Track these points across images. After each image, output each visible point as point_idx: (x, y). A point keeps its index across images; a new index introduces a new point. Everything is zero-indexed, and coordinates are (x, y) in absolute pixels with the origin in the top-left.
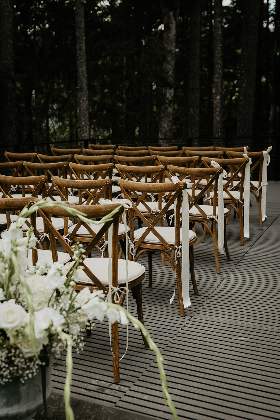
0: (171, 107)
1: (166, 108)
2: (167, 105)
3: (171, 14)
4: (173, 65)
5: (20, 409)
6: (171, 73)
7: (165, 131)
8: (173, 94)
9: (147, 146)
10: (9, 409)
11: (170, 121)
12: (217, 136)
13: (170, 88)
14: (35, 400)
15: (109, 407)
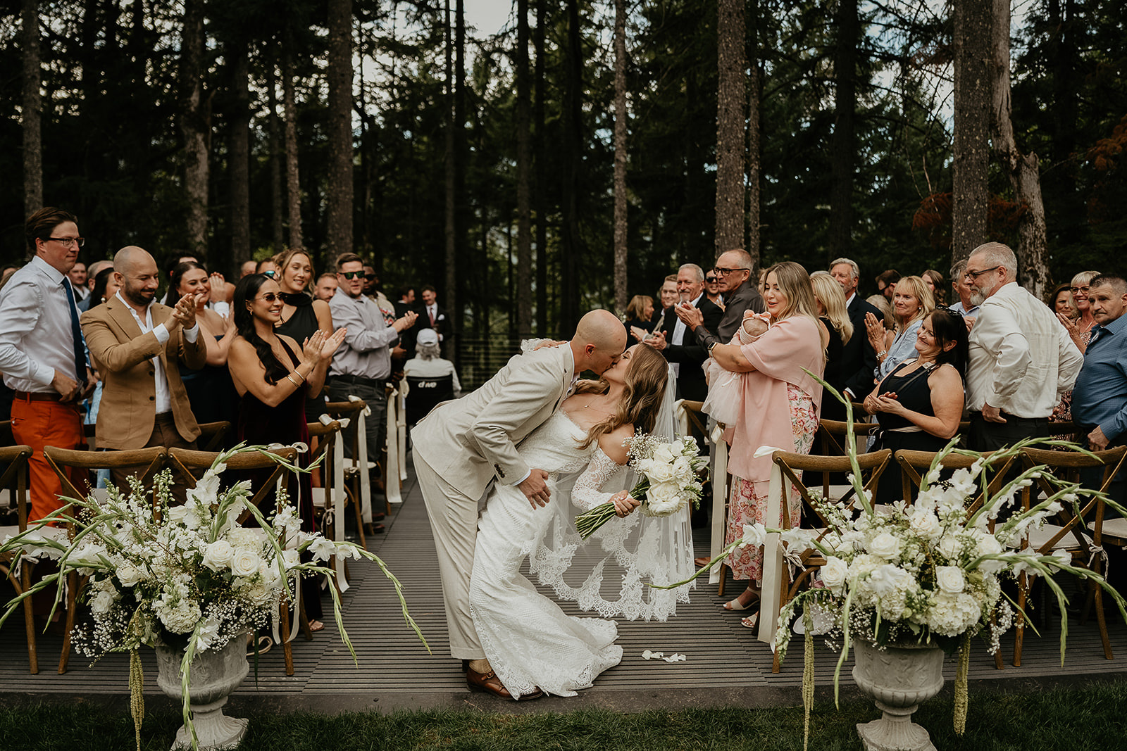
3: (199, 137)
4: (205, 223)
5: (224, 683)
10: (211, 685)
14: (237, 673)
15: (296, 695)
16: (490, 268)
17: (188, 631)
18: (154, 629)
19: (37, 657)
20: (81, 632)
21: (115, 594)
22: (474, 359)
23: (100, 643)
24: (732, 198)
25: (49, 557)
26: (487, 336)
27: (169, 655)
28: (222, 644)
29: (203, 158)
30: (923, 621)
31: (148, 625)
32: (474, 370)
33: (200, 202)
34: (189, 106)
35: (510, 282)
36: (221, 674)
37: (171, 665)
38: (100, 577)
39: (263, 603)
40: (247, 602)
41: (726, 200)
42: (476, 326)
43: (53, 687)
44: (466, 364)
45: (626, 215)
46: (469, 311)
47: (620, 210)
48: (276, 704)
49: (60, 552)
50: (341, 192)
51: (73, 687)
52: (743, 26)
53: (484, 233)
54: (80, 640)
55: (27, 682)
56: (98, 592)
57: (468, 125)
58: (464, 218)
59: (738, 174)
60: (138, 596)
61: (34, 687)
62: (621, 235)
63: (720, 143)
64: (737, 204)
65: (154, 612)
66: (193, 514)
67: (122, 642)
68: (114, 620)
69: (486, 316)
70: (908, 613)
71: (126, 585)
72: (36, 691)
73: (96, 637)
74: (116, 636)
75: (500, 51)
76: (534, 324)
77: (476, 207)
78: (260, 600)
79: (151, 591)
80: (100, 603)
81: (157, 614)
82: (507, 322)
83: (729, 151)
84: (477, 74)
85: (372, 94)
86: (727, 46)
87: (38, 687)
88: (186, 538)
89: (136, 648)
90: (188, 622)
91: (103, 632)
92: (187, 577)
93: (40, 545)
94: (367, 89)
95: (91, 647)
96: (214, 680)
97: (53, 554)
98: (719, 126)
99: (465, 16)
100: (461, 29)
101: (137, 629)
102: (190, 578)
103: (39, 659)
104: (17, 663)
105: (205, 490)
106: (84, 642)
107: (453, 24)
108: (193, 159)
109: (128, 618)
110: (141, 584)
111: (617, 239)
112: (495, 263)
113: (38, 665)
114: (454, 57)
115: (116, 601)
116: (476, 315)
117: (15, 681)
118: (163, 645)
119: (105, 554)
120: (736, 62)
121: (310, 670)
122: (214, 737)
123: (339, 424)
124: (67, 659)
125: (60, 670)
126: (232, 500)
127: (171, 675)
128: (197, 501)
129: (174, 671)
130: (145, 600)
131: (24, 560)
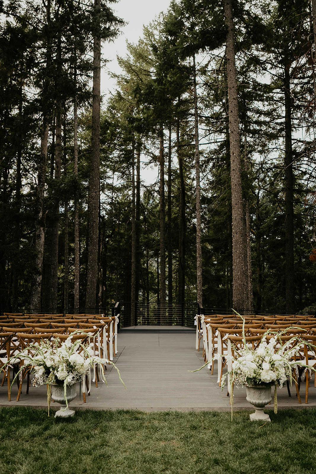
0: (40, 287)
1: (37, 288)
2: (37, 286)
3: (42, 229)
4: (42, 260)
5: (70, 397)
6: (40, 265)
7: (35, 304)
8: (41, 279)
9: (44, 314)
11: (39, 297)
12: (77, 307)
13: (40, 275)
16: (150, 275)
17: (64, 379)
18: (55, 379)
21: (44, 370)
22: (143, 314)
24: (238, 251)
26: (148, 303)
29: (43, 236)
30: (259, 378)
31: (54, 377)
32: (143, 318)
33: (41, 252)
34: (38, 217)
35: (158, 281)
36: (70, 395)
38: (40, 365)
40: (79, 372)
41: (236, 252)
42: (144, 299)
43: (16, 404)
44: (139, 316)
45: (201, 256)
46: (141, 293)
47: (199, 254)
48: (82, 408)
50: (93, 249)
52: (240, 189)
53: (148, 261)
57: (142, 217)
58: (139, 255)
59: (240, 242)
60: (51, 370)
62: (199, 264)
63: (233, 231)
64: (240, 253)
65: (55, 374)
66: (64, 350)
69: (148, 295)
70: (255, 375)
71: (48, 367)
73: (39, 381)
75: (154, 190)
76: (167, 299)
77: (144, 250)
78: (83, 372)
79: (55, 368)
80: (40, 372)
82: (157, 297)
83: (237, 234)
84: (145, 198)
85: (104, 207)
86: (235, 196)
88: (64, 355)
90: (64, 376)
93: (25, 357)
94: (101, 204)
96: (68, 396)
98: (233, 225)
99: (141, 177)
100: (139, 182)
102: (65, 365)
105: (68, 343)
107: (136, 180)
108: (39, 237)
109: (48, 375)
110: (52, 367)
111: (198, 265)
112: (152, 273)
114: (136, 192)
115: (44, 372)
116: (143, 295)
118: (56, 384)
120: (238, 202)
121: (91, 402)
122: (67, 414)
123: (99, 329)
124: (19, 397)
125: (17, 400)
126: (76, 345)
127: (56, 394)
128: (66, 346)
129: (58, 393)
130: (53, 371)
131: (9, 366)
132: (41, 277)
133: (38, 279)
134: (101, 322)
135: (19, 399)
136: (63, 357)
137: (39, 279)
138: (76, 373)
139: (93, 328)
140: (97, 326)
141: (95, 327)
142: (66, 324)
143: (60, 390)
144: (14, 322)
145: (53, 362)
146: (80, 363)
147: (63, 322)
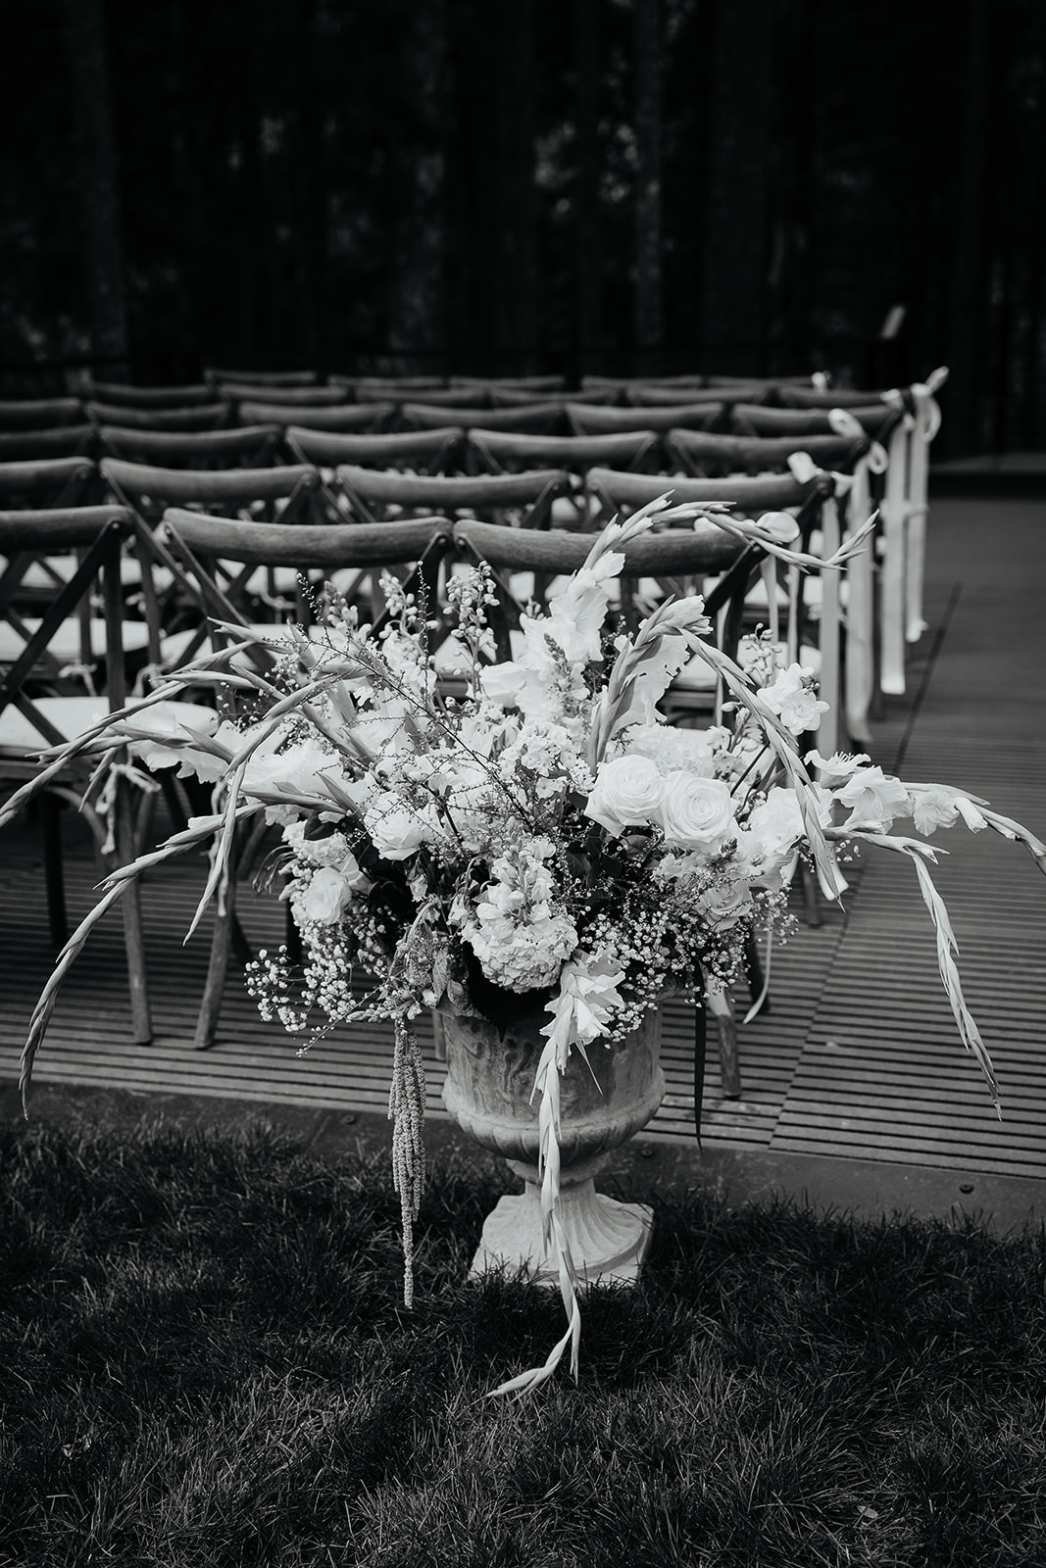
2: (420, 219)
5: (610, 1120)
8: (441, 173)
10: (580, 1122)
11: (435, 283)
13: (435, 150)
14: (641, 1096)
15: (757, 1154)
17: (543, 983)
18: (456, 972)
19: (149, 1003)
20: (274, 969)
21: (353, 874)
23: (321, 1000)
25: (195, 777)
27: (479, 1037)
28: (628, 1024)
31: (442, 960)
36: (605, 1100)
37: (483, 1063)
38: (318, 831)
39: (729, 925)
40: (694, 920)
43: (186, 1079)
48: (710, 1171)
49: (220, 765)
51: (231, 1083)
54: (271, 989)
55: (127, 1062)
56: (313, 869)
60: (418, 888)
61: (143, 1075)
65: (455, 928)
66: (542, 684)
67: (376, 1000)
68: (354, 944)
71: (391, 855)
72: (149, 1087)
73: (312, 984)
74: (361, 985)
78: (724, 918)
79: (453, 873)
80: (322, 898)
81: (463, 933)
87: (153, 1076)
88: (544, 743)
89: (411, 1016)
90: (542, 957)
91: (326, 969)
92: (544, 846)
93: (176, 743)
95: (297, 1005)
96: (588, 1110)
97: (206, 768)
101: (412, 969)
102: (552, 849)
103: (154, 1008)
104: (103, 1015)
106: (281, 993)
109: (388, 941)
110: (423, 855)
113: (151, 1024)
115: (356, 896)
117: (101, 1059)
118: (469, 1014)
119: (337, 775)
121: (781, 1087)
123: (833, 483)
124: (214, 1017)
125: (200, 1038)
126: (651, 647)
127: (483, 1089)
128: (557, 651)
129: (491, 1081)
130: (434, 899)
131: (122, 779)
132: (437, 162)
133: (423, 177)
134: (837, 427)
135: (211, 1031)
136: (528, 776)
137: (429, 172)
138: (662, 923)
139: (787, 469)
140: (820, 458)
141: (803, 468)
142: (582, 443)
143: (510, 1060)
144: (234, 421)
145: (430, 811)
146: (696, 834)
147: (562, 426)
